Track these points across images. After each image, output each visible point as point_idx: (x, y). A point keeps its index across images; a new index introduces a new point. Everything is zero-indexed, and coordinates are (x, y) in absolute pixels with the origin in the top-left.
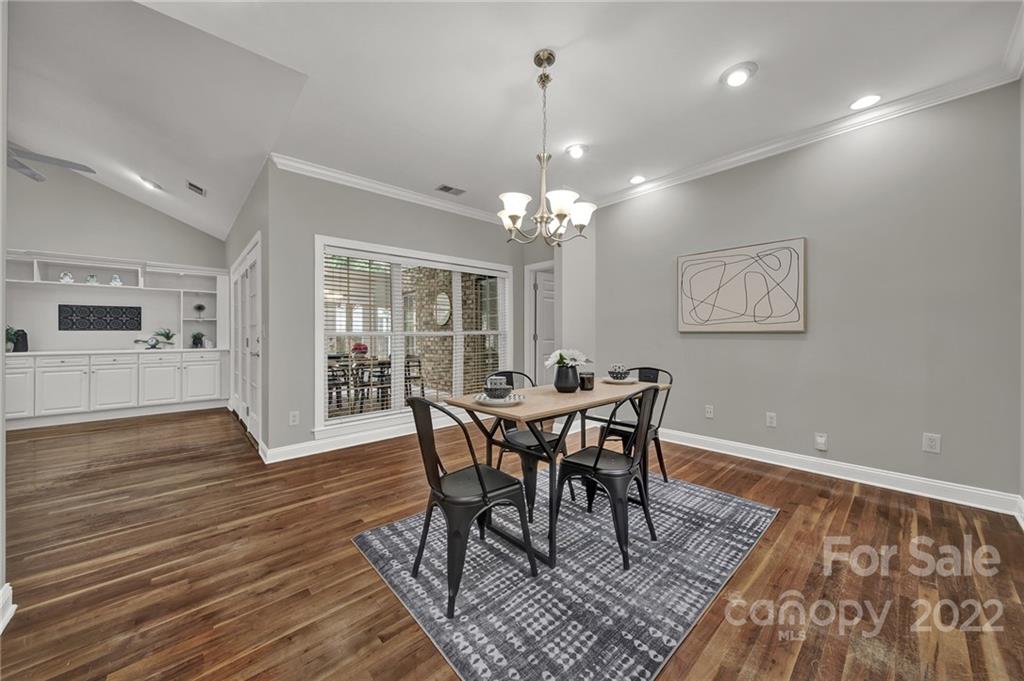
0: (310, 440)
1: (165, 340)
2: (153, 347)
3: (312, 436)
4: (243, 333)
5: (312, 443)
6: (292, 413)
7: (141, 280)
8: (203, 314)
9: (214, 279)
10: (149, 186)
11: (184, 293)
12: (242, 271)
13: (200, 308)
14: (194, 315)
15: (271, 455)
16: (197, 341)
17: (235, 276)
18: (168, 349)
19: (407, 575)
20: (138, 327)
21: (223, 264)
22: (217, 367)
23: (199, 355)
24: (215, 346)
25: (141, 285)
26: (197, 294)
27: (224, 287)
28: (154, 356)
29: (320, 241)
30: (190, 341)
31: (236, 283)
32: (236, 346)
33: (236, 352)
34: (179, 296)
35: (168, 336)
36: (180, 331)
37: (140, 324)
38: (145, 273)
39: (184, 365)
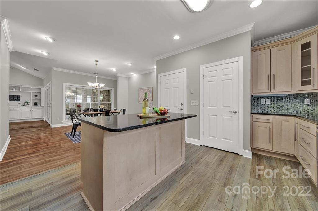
0: (61, 123)
1: (27, 104)
2: (24, 105)
3: (62, 123)
4: (47, 102)
5: (62, 124)
6: (57, 118)
7: (21, 89)
8: (37, 97)
9: (41, 89)
10: (23, 68)
11: (32, 92)
12: (47, 88)
13: (36, 96)
14: (35, 98)
15: (53, 126)
16: (36, 104)
17: (46, 89)
18: (28, 106)
19: (70, 136)
20: (19, 100)
21: (43, 85)
22: (41, 110)
23: (36, 107)
24: (40, 105)
25: (21, 90)
26: (35, 92)
27: (43, 91)
28: (24, 107)
29: (64, 84)
30: (34, 104)
31: (46, 90)
32: (46, 105)
33: (46, 107)
34: (31, 93)
35: (27, 103)
36: (31, 102)
37: (20, 100)
38: (22, 87)
39: (32, 110)
